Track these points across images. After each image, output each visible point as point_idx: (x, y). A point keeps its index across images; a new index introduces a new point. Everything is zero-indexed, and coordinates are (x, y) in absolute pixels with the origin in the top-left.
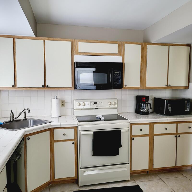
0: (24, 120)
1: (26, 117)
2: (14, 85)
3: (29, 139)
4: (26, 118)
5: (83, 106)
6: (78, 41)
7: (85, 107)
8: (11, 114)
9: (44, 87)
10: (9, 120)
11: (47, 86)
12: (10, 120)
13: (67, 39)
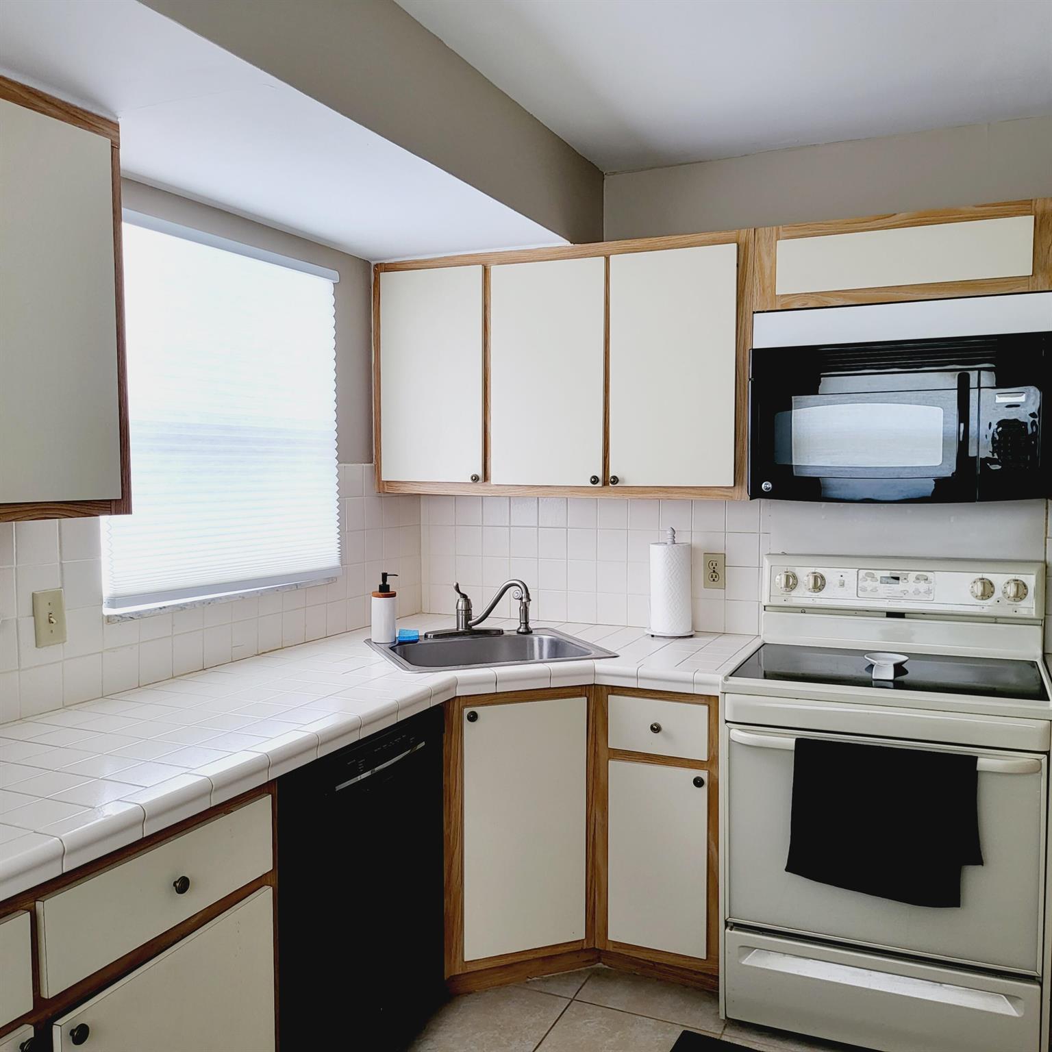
0: (518, 632)
1: (526, 623)
2: (480, 473)
3: (473, 717)
4: (527, 627)
5: (809, 594)
6: (778, 234)
7: (822, 599)
8: (460, 603)
9: (599, 484)
10: (450, 625)
11: (614, 477)
12: (458, 628)
13: (720, 231)
